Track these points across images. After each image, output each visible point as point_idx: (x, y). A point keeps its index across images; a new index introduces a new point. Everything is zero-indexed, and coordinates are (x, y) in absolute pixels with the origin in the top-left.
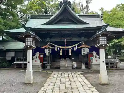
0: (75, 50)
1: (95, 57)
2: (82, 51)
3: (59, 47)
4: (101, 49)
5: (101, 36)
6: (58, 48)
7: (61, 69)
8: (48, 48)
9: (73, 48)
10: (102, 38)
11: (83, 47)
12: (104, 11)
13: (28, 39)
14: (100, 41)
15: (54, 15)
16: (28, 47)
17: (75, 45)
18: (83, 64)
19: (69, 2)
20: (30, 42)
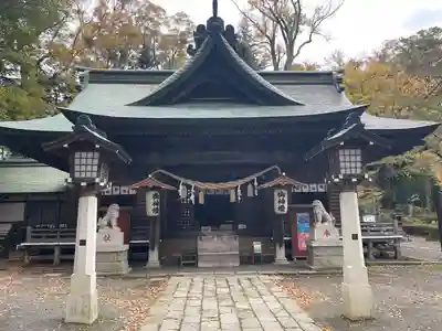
0: (250, 194)
1: (320, 219)
3: (193, 184)
6: (189, 187)
7: (200, 265)
8: (154, 188)
10: (347, 152)
11: (279, 186)
12: (345, 60)
13: (84, 154)
14: (342, 165)
16: (83, 184)
18: (278, 247)
19: (230, 28)
20: (89, 168)
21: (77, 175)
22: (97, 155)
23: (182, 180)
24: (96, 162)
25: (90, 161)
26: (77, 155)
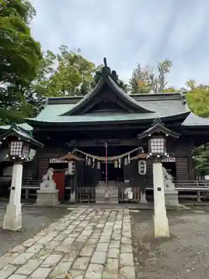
0: (126, 163)
2: (140, 166)
3: (94, 157)
4: (155, 162)
5: (151, 138)
6: (92, 159)
7: (97, 202)
9: (123, 159)
10: (155, 140)
13: (15, 143)
14: (152, 148)
15: (85, 97)
16: (14, 158)
17: (126, 154)
18: (141, 194)
19: (114, 72)
20: (17, 150)
21: (12, 154)
22: (21, 143)
23: (88, 155)
24: (21, 147)
25: (18, 146)
26: (12, 143)
